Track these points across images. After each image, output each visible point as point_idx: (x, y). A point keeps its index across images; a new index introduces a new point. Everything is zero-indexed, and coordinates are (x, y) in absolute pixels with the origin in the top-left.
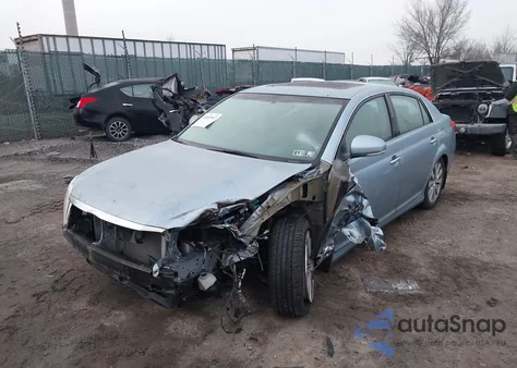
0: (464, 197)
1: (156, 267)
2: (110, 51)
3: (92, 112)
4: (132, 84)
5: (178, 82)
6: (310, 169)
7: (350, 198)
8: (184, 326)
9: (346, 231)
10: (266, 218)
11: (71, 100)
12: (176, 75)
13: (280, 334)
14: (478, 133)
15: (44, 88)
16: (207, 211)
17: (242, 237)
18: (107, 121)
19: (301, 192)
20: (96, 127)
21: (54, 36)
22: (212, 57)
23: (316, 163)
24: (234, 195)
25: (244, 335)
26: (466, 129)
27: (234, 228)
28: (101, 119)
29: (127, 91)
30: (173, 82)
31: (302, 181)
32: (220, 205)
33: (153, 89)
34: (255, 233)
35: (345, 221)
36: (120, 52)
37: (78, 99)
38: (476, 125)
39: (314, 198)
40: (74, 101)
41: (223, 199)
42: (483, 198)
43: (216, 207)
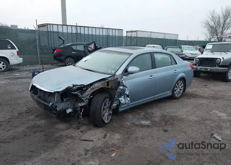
0: (194, 96)
1: (51, 104)
2: (70, 31)
3: (60, 55)
4: (76, 45)
5: (95, 45)
6: (111, 77)
7: (121, 87)
8: (62, 126)
9: (120, 99)
10: (92, 92)
11: (53, 50)
12: (94, 42)
13: (91, 131)
14: (215, 71)
15: (47, 45)
16: (69, 87)
17: (83, 97)
18: (65, 59)
19: (106, 84)
20: (61, 61)
21: (52, 24)
22: (117, 35)
23: (114, 75)
24: (79, 82)
25: (80, 130)
26: (210, 69)
27: (79, 94)
28: (63, 58)
29: (74, 47)
30: (93, 44)
31: (107, 80)
32: (74, 86)
33: (84, 47)
34: (88, 97)
35: (120, 96)
36: (74, 31)
37: (55, 50)
38: (214, 68)
39: (112, 87)
40: (54, 50)
41: (75, 84)
42: (202, 97)
43: (72, 86)
